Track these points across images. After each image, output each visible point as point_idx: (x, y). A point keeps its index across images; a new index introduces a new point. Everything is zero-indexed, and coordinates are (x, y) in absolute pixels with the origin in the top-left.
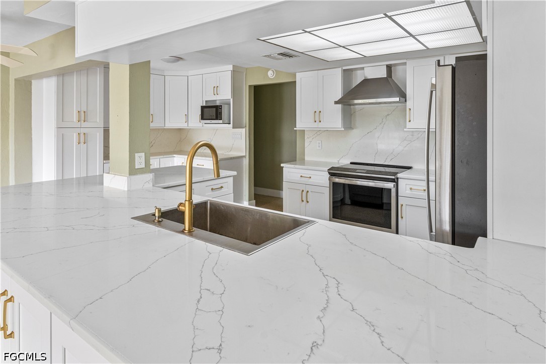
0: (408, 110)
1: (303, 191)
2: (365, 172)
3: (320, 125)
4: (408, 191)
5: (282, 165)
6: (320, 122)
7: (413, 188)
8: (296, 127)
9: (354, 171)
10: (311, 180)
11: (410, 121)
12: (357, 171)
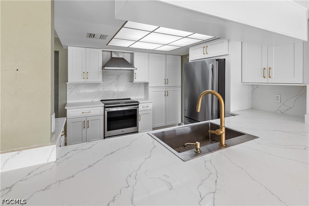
0: (135, 73)
1: (84, 121)
2: (124, 103)
3: (88, 80)
4: (142, 108)
5: (66, 108)
6: (87, 78)
7: (144, 106)
8: (67, 82)
9: (119, 103)
10: (90, 114)
11: (135, 78)
12: (120, 103)
